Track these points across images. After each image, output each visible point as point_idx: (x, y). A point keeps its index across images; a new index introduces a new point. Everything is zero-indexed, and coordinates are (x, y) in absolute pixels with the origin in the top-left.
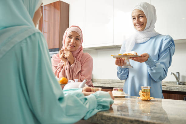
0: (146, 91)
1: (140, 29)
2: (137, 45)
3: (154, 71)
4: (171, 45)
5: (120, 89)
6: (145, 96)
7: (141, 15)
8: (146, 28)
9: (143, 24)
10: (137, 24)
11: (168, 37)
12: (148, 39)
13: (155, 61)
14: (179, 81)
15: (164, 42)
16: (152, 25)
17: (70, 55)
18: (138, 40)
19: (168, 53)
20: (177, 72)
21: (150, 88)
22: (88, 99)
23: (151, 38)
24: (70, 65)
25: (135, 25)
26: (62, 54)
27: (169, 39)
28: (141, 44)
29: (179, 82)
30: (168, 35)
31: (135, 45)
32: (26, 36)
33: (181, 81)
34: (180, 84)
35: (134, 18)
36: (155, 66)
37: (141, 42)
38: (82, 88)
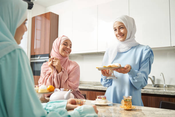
0: (128, 101)
1: (121, 39)
2: (119, 54)
3: (136, 81)
4: (151, 55)
5: (104, 97)
6: (127, 106)
7: (122, 27)
8: (127, 39)
9: (124, 35)
10: (118, 35)
11: (148, 48)
12: (130, 48)
13: (137, 71)
14: (155, 83)
15: (144, 52)
16: (132, 36)
17: (58, 64)
18: (120, 50)
19: (148, 63)
20: (152, 76)
21: (132, 97)
22: (71, 115)
23: (132, 48)
24: (58, 73)
25: (117, 36)
26: (51, 62)
27: (148, 50)
28: (123, 53)
29: (155, 85)
30: (148, 46)
31: (117, 54)
32: (6, 53)
33: (156, 84)
34: (155, 87)
35: (116, 30)
36: (137, 76)
37: (123, 52)
38: (67, 100)
